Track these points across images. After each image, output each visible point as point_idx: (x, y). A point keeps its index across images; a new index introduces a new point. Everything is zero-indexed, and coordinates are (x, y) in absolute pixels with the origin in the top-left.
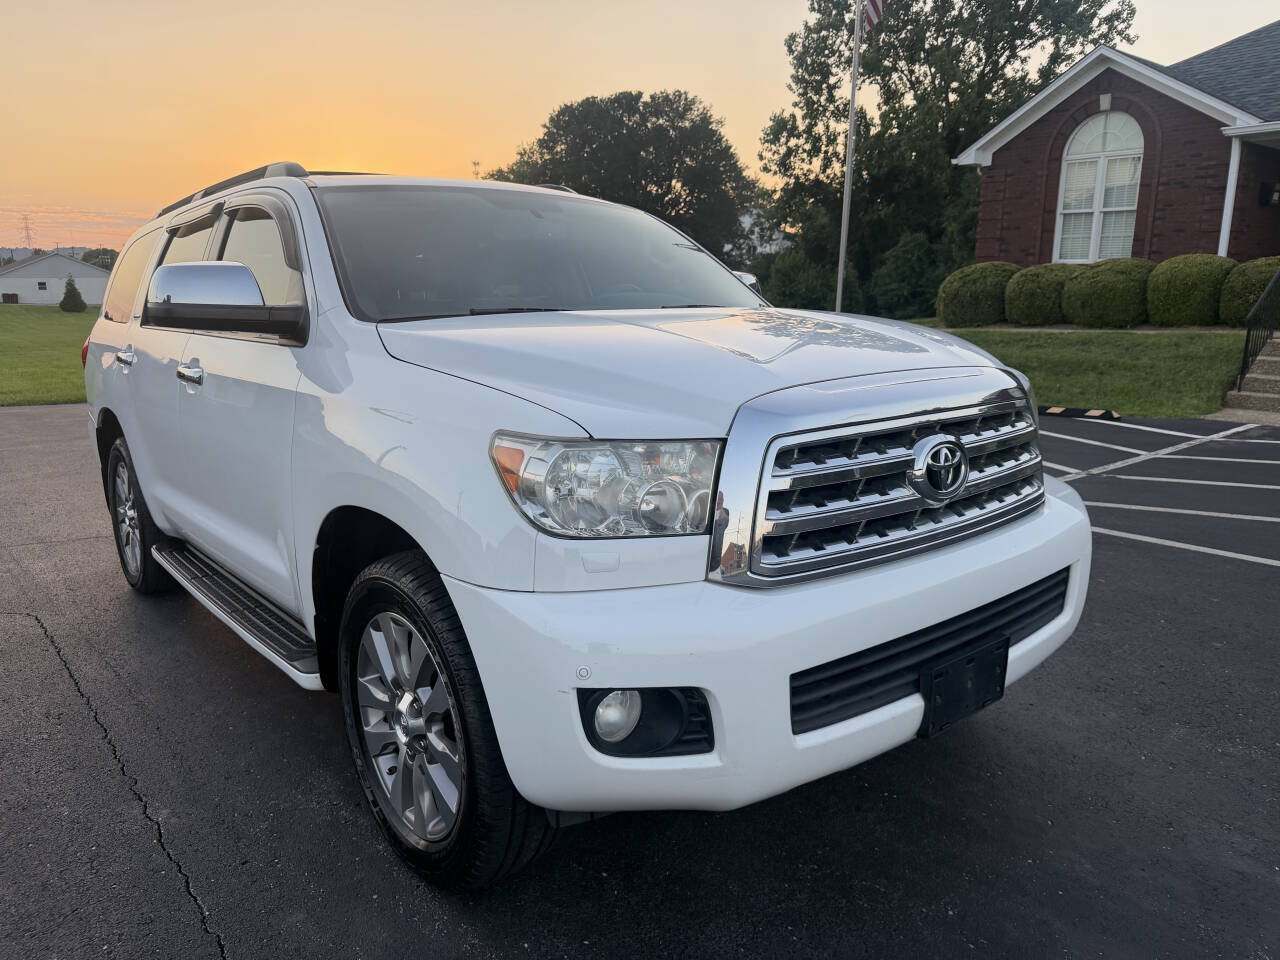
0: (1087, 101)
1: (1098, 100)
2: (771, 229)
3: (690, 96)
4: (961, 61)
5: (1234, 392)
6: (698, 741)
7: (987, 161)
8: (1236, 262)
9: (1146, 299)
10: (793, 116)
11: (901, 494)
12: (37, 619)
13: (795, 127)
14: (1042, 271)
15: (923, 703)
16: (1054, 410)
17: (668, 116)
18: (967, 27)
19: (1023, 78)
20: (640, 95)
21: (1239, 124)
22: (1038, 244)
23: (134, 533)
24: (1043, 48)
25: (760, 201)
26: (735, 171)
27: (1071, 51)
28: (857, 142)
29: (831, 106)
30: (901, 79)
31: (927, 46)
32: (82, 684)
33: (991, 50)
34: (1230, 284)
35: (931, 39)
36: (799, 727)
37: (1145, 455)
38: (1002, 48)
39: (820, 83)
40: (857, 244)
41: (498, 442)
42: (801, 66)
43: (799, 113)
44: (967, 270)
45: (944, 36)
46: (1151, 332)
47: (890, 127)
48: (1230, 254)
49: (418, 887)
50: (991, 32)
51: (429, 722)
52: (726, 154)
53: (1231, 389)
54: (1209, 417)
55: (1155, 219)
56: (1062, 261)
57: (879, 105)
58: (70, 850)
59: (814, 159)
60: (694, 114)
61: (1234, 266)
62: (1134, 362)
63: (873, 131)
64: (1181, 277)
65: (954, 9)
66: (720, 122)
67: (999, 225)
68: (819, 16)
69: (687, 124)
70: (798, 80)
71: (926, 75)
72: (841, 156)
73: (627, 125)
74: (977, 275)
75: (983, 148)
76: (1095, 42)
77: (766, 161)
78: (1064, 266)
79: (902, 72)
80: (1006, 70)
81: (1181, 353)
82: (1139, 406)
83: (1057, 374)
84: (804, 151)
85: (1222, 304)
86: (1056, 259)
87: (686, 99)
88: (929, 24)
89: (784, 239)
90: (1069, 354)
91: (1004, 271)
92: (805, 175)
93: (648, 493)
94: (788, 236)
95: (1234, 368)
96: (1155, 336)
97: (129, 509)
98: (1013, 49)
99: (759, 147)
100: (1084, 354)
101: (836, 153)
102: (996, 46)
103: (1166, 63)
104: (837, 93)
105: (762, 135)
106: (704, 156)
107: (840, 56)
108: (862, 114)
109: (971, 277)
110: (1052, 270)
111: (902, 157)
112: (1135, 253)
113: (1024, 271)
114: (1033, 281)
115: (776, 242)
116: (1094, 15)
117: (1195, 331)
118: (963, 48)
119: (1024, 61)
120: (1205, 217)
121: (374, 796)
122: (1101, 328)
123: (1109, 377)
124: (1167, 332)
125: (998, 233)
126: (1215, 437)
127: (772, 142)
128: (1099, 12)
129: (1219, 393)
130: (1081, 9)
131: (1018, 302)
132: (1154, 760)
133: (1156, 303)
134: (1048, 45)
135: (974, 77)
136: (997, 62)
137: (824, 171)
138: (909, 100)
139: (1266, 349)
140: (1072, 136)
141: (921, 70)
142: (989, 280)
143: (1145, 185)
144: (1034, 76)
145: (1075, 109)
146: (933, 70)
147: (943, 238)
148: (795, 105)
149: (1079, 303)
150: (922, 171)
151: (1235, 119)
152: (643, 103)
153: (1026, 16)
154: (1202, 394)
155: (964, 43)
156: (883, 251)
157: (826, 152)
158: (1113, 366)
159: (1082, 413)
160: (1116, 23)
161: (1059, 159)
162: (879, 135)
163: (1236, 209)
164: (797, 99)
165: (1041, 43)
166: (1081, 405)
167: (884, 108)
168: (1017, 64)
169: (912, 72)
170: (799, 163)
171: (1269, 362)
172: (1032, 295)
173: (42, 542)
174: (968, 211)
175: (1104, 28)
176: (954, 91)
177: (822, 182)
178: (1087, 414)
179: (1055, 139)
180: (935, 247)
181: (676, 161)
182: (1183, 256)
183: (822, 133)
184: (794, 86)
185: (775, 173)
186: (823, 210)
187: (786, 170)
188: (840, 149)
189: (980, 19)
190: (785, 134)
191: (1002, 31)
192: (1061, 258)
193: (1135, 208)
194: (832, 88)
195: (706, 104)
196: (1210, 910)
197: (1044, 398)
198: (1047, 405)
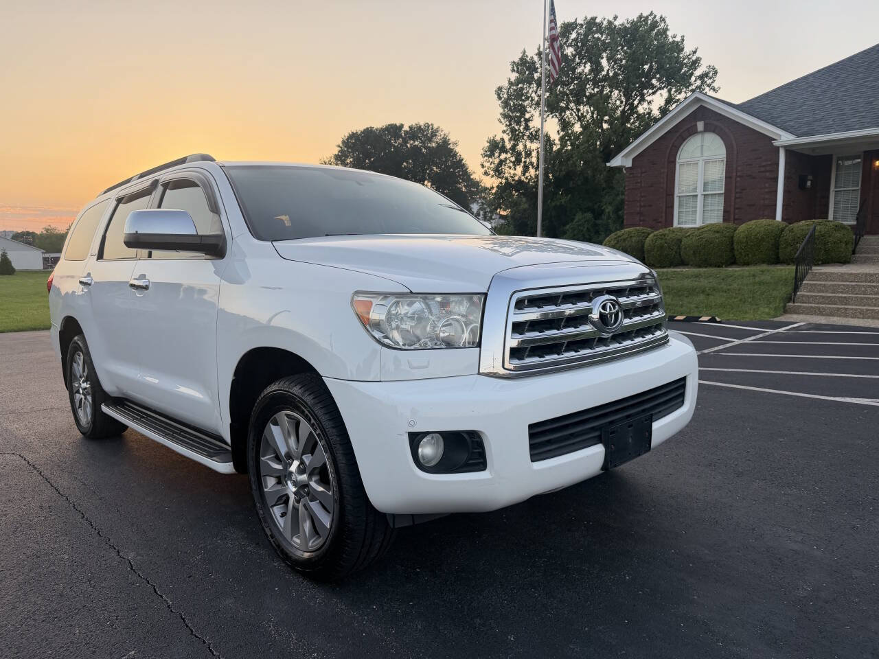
0: (689, 126)
1: (696, 125)
2: (491, 212)
3: (435, 127)
4: (610, 103)
5: (791, 304)
6: (477, 464)
7: (629, 164)
8: (787, 224)
9: (733, 249)
10: (502, 139)
11: (586, 328)
12: (20, 456)
13: (504, 147)
14: (667, 232)
15: (604, 449)
16: (679, 318)
17: (421, 139)
18: (613, 82)
19: (649, 113)
20: (402, 126)
21: (783, 138)
22: (664, 215)
23: (86, 398)
24: (661, 95)
25: (483, 195)
26: (466, 175)
27: (679, 97)
28: (545, 155)
29: (527, 132)
30: (571, 114)
31: (587, 94)
32: (60, 489)
33: (628, 96)
34: (785, 238)
35: (590, 90)
36: (535, 457)
37: (737, 342)
38: (635, 95)
39: (520, 118)
40: (547, 221)
41: (356, 298)
42: (506, 107)
43: (506, 138)
44: (619, 233)
45: (598, 88)
46: (737, 269)
47: (566, 146)
48: (783, 219)
49: (303, 583)
50: (628, 84)
51: (310, 476)
52: (460, 164)
53: (789, 302)
54: (776, 319)
55: (736, 198)
56: (679, 226)
57: (558, 131)
58: (74, 576)
59: (518, 167)
60: (438, 139)
61: (786, 226)
62: (729, 287)
63: (555, 148)
64: (753, 234)
65: (603, 70)
66: (455, 144)
67: (638, 204)
68: (517, 75)
69: (434, 145)
70: (505, 116)
71: (588, 112)
72: (535, 164)
73: (394, 146)
74: (625, 237)
75: (626, 156)
76: (693, 91)
77: (486, 169)
78: (681, 229)
79: (572, 110)
80: (638, 109)
81: (757, 281)
82: (733, 313)
83: (680, 296)
84: (511, 161)
85: (780, 250)
86: (676, 224)
87: (432, 129)
88: (588, 80)
89: (500, 218)
90: (687, 283)
91: (643, 233)
92: (512, 177)
93: (443, 326)
94: (502, 217)
95: (790, 289)
96: (739, 271)
97: (83, 382)
98: (642, 95)
99: (481, 159)
100: (696, 283)
101: (531, 162)
102: (631, 94)
103: (737, 103)
104: (531, 124)
105: (482, 152)
106: (446, 166)
107: (532, 100)
108: (547, 138)
109: (622, 238)
110: (673, 231)
111: (574, 164)
112: (725, 220)
113: (655, 233)
114: (662, 239)
115: (494, 221)
116: (692, 74)
117: (765, 267)
118: (611, 95)
119: (649, 103)
120: (767, 196)
121: (271, 531)
122: (706, 267)
123: (712, 297)
124: (747, 268)
125: (638, 209)
126: (780, 330)
127: (490, 156)
128: (695, 72)
129: (782, 305)
130: (683, 71)
131: (652, 253)
132: (744, 499)
133: (740, 251)
134: (665, 93)
135: (619, 113)
136: (632, 104)
137: (524, 175)
138: (577, 128)
139: (809, 276)
140: (681, 148)
141: (584, 109)
142: (634, 239)
143: (728, 177)
144: (656, 112)
145: (682, 131)
146: (592, 109)
147: (603, 216)
148: (504, 132)
149: (692, 252)
150: (587, 173)
151: (780, 136)
152: (404, 131)
153: (649, 75)
154: (771, 306)
155: (611, 92)
156: (564, 225)
157: (525, 162)
158: (715, 290)
159: (697, 319)
160: (706, 79)
161: (674, 162)
162: (559, 151)
163: (785, 191)
164: (505, 128)
165: (659, 92)
166: (696, 315)
167: (562, 133)
168: (645, 105)
169: (578, 110)
170: (508, 169)
171: (811, 285)
172: (662, 247)
173: (13, 412)
174: (618, 198)
175: (699, 83)
176: (606, 122)
177: (523, 181)
178: (700, 319)
179: (671, 149)
180: (599, 222)
181: (427, 169)
182: (754, 221)
183: (522, 150)
184: (502, 120)
185: (492, 176)
186: (524, 199)
187: (500, 174)
188: (534, 160)
189: (620, 77)
190: (498, 151)
191: (634, 84)
192: (678, 224)
193: (723, 192)
194: (527, 121)
195: (446, 131)
196: (776, 568)
197: (672, 311)
198: (675, 315)
